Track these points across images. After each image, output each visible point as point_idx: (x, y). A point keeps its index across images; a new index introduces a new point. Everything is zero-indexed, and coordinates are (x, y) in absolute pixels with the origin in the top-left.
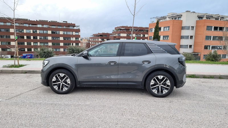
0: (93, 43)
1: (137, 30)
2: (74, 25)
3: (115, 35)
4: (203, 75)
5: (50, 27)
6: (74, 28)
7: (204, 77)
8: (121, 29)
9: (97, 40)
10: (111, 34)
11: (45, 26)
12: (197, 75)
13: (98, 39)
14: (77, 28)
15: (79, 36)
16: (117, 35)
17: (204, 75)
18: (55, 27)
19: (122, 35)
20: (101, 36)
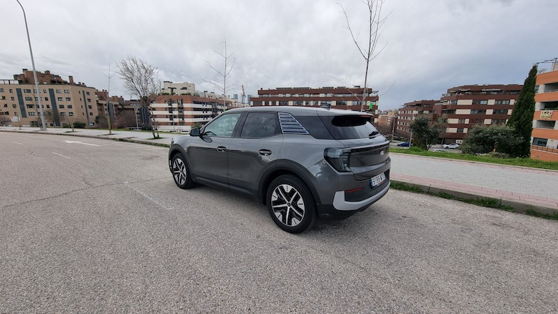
0: (402, 118)
1: (501, 91)
2: (370, 91)
3: (445, 104)
4: (527, 206)
5: (336, 95)
6: (371, 95)
7: (532, 211)
8: (459, 92)
9: (410, 112)
10: (439, 102)
11: (329, 95)
12: (506, 202)
13: (412, 111)
14: (375, 95)
15: (376, 107)
16: (449, 103)
17: (531, 206)
18: (341, 95)
19: (460, 102)
20: (418, 105)
